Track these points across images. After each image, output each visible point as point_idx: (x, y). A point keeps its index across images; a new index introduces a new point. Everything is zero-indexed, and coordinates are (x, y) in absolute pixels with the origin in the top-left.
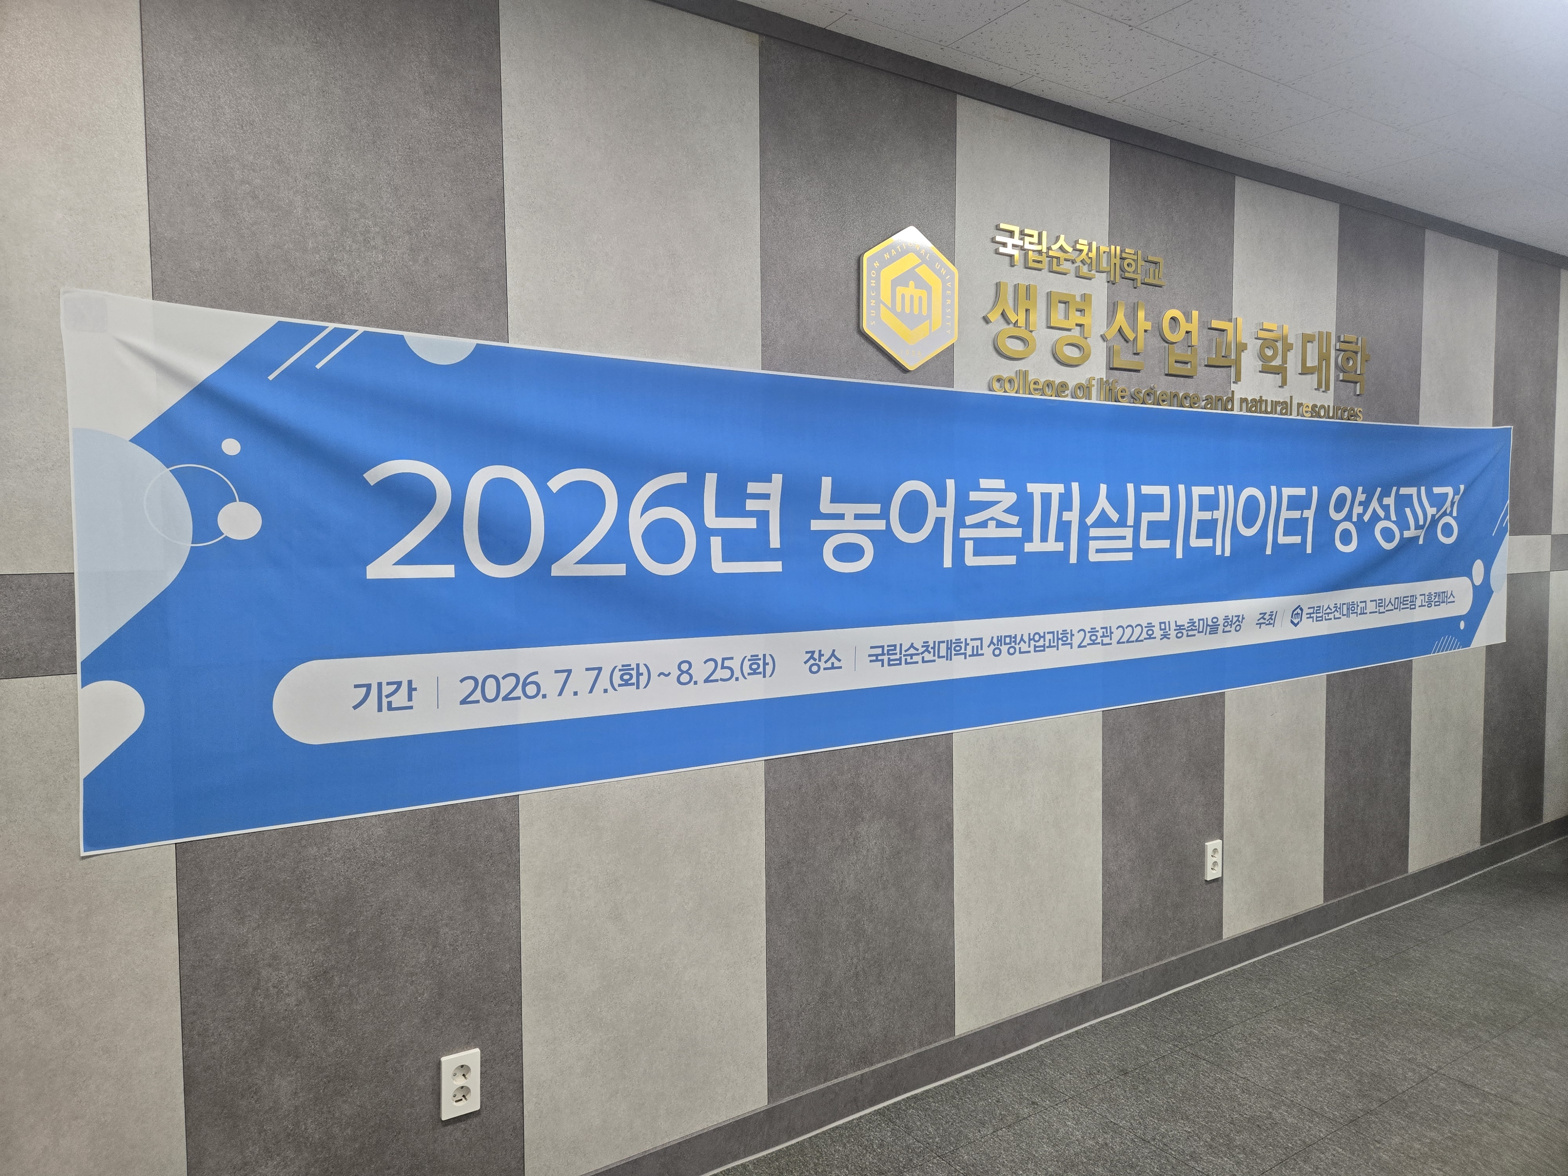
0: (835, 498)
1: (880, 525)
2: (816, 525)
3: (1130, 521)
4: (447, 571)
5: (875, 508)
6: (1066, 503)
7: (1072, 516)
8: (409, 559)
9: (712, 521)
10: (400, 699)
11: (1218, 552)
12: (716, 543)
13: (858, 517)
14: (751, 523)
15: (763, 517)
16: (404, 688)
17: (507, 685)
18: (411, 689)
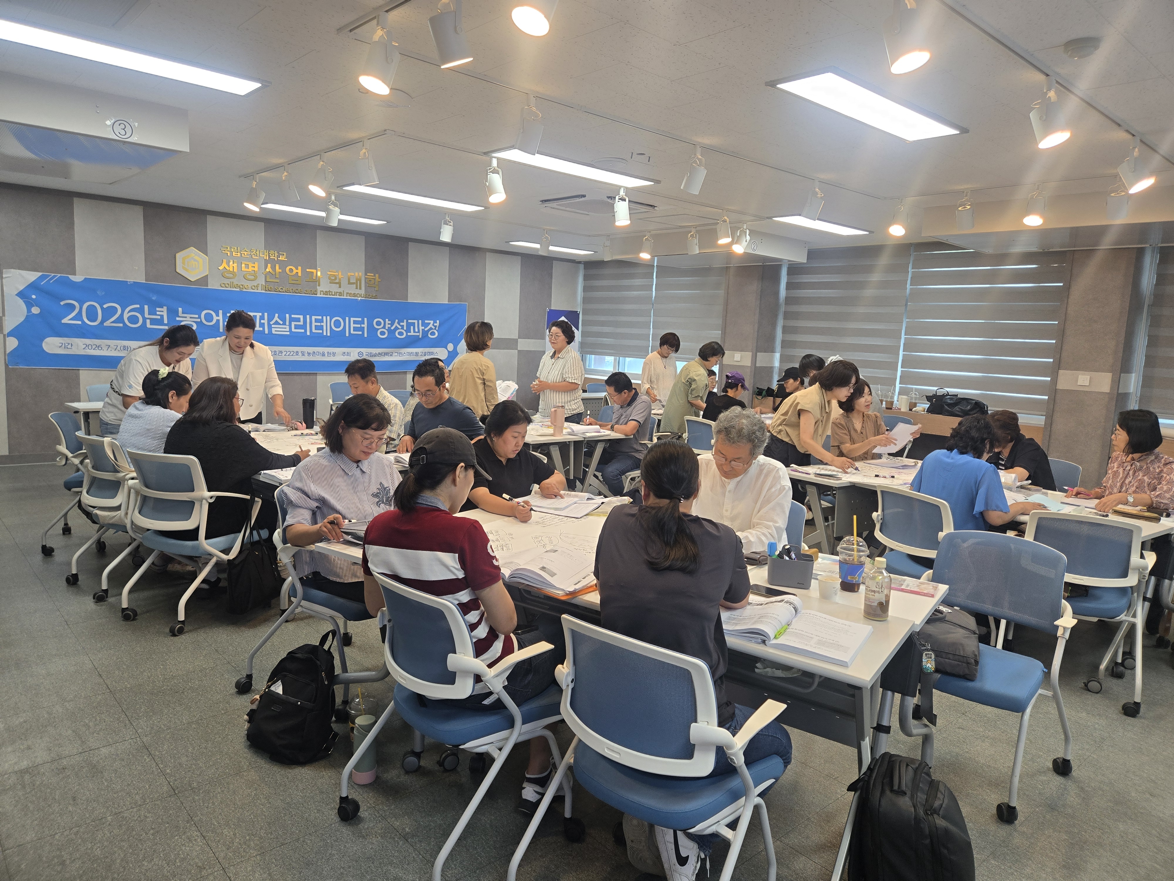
0: (183, 313)
1: (199, 320)
2: (178, 319)
3: (287, 323)
4: (80, 323)
5: (197, 316)
6: (262, 318)
7: (265, 321)
8: (71, 319)
9: (147, 316)
10: (69, 346)
11: (325, 334)
12: (148, 321)
13: (191, 318)
14: (159, 317)
15: (162, 316)
16: (70, 345)
17: (94, 347)
18: (72, 345)
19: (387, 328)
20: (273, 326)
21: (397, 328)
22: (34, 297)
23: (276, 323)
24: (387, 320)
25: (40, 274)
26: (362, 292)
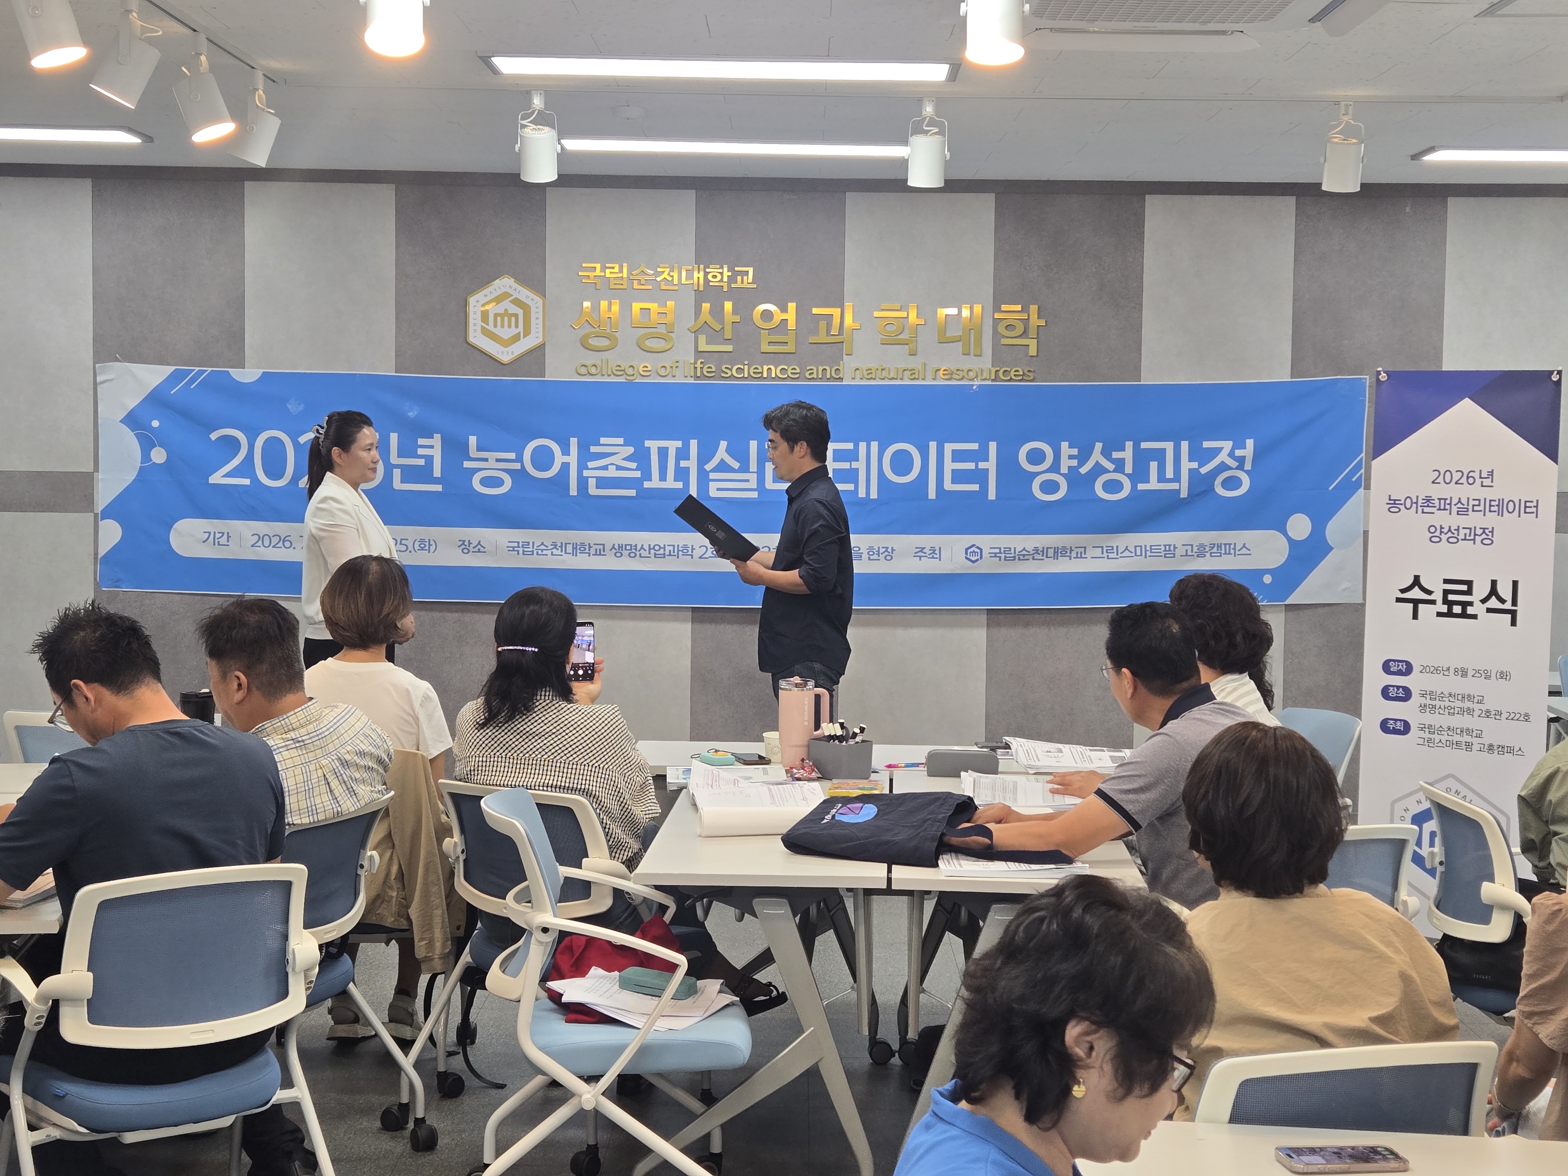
0: (479, 449)
1: (517, 466)
2: (467, 464)
3: (753, 466)
4: (247, 482)
5: (512, 456)
6: (683, 454)
7: (691, 464)
9: (394, 459)
10: (223, 540)
11: (862, 494)
12: (397, 473)
13: (498, 460)
14: (421, 462)
15: (429, 459)
16: (225, 536)
17: (275, 540)
18: (229, 537)
19: (1064, 470)
20: (712, 476)
21: (1099, 470)
22: (155, 424)
23: (723, 467)
24: (1065, 445)
25: (172, 368)
26: (986, 362)
